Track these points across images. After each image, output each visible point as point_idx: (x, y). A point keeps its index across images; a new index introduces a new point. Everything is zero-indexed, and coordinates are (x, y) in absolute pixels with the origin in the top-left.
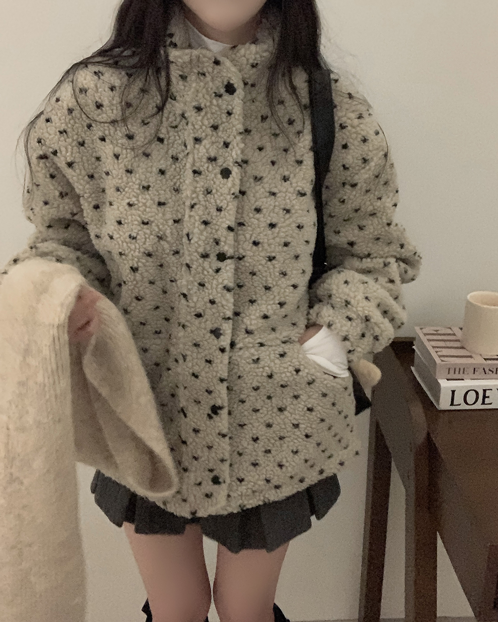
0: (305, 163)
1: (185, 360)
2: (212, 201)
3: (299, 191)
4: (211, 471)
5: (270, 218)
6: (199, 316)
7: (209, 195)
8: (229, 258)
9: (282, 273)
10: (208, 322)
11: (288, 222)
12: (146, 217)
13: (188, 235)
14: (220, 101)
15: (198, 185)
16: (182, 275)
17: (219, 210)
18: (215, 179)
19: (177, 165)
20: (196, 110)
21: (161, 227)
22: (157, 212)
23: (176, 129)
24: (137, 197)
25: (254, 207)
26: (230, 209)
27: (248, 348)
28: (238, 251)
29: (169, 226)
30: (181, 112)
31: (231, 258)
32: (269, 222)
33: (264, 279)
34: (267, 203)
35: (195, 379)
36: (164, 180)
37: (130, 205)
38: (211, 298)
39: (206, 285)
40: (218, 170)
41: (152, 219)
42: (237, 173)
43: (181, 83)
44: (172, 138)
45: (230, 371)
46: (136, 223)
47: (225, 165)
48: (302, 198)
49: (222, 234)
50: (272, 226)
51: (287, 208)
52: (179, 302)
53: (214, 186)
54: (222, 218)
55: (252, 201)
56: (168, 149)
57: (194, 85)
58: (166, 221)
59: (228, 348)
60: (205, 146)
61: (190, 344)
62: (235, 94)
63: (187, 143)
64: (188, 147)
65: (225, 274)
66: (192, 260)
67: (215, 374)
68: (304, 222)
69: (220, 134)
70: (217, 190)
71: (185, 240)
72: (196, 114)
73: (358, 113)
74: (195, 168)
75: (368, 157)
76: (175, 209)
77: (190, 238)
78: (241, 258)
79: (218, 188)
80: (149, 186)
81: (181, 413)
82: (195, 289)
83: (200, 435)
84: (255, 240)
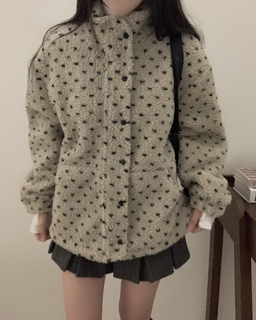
0: (167, 73)
1: (106, 177)
2: (118, 93)
3: (163, 87)
4: (118, 237)
6: (114, 153)
7: (116, 90)
9: (154, 131)
10: (118, 157)
12: (84, 102)
13: (106, 111)
14: (121, 42)
15: (111, 86)
16: (103, 133)
17: (122, 98)
18: (119, 82)
19: (100, 76)
20: (109, 47)
21: (91, 107)
22: (89, 100)
23: (99, 58)
24: (80, 92)
25: (139, 96)
26: (128, 97)
27: (137, 172)
28: (132, 119)
29: (95, 107)
30: (101, 49)
31: (129, 123)
32: (147, 104)
34: (146, 93)
35: (112, 187)
36: (93, 84)
37: (76, 97)
38: (120, 144)
39: (116, 137)
40: (121, 77)
41: (86, 103)
42: (130, 79)
43: (101, 34)
44: (97, 62)
46: (79, 106)
47: (124, 75)
48: (165, 91)
49: (124, 110)
50: (149, 105)
51: (157, 96)
52: (103, 146)
54: (123, 102)
55: (139, 93)
56: (95, 69)
57: (107, 35)
58: (94, 104)
59: (129, 170)
60: (114, 65)
61: (109, 168)
62: (128, 38)
63: (105, 64)
64: (106, 66)
65: (126, 132)
66: (108, 124)
67: (122, 183)
68: (166, 104)
69: (121, 58)
70: (120, 88)
71: (104, 114)
72: (109, 49)
73: (195, 47)
74: (109, 77)
75: (202, 70)
76: (99, 98)
77: (107, 113)
78: (134, 123)
79: (121, 86)
80: (85, 87)
81: (103, 207)
82: (111, 140)
83: (113, 217)
84: (141, 113)
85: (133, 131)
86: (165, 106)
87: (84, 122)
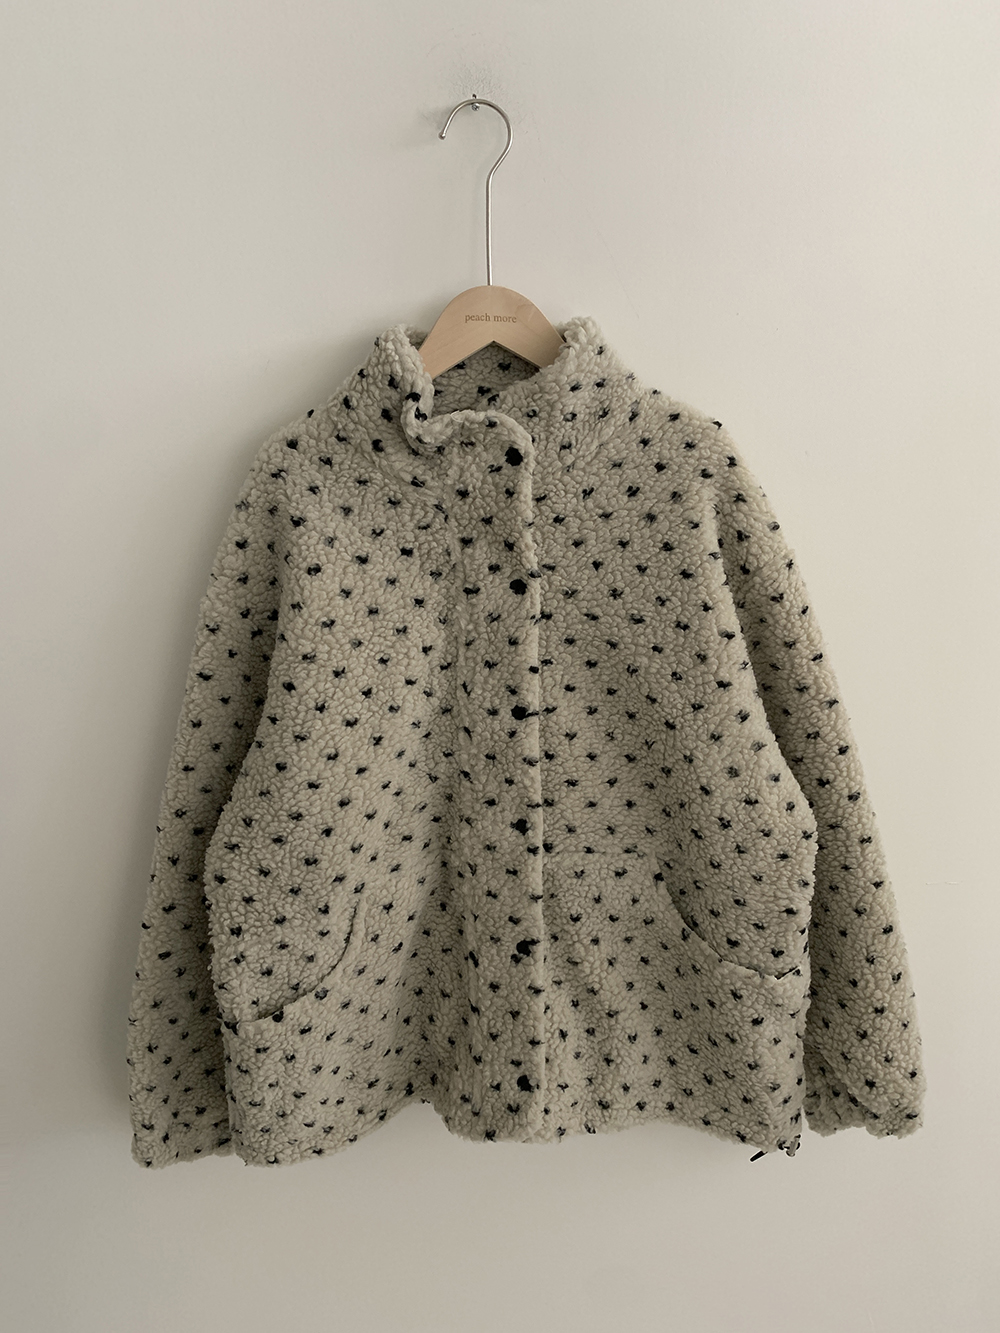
1: (474, 873)
2: (501, 630)
3: (633, 615)
4: (516, 1064)
5: (587, 653)
7: (496, 623)
8: (533, 714)
9: (609, 735)
10: (506, 812)
11: (613, 661)
14: (498, 476)
15: (476, 610)
16: (460, 745)
17: (514, 643)
18: (504, 597)
19: (441, 583)
20: (459, 497)
23: (429, 531)
25: (564, 637)
27: (570, 852)
28: (545, 701)
29: (436, 676)
31: (536, 713)
32: (586, 659)
33: (587, 742)
34: (583, 631)
35: (492, 900)
38: (508, 775)
39: (498, 757)
40: (507, 583)
47: (515, 577)
50: (591, 664)
52: (460, 784)
53: (504, 607)
55: (561, 627)
56: (423, 563)
58: (432, 670)
59: (541, 848)
60: (480, 550)
61: (480, 846)
62: (522, 464)
64: (454, 555)
66: (473, 721)
67: (523, 889)
69: (496, 529)
72: (460, 503)
74: (468, 585)
77: (469, 690)
78: (551, 711)
81: (470, 961)
82: (481, 765)
83: (501, 993)
84: (569, 683)
85: (548, 735)
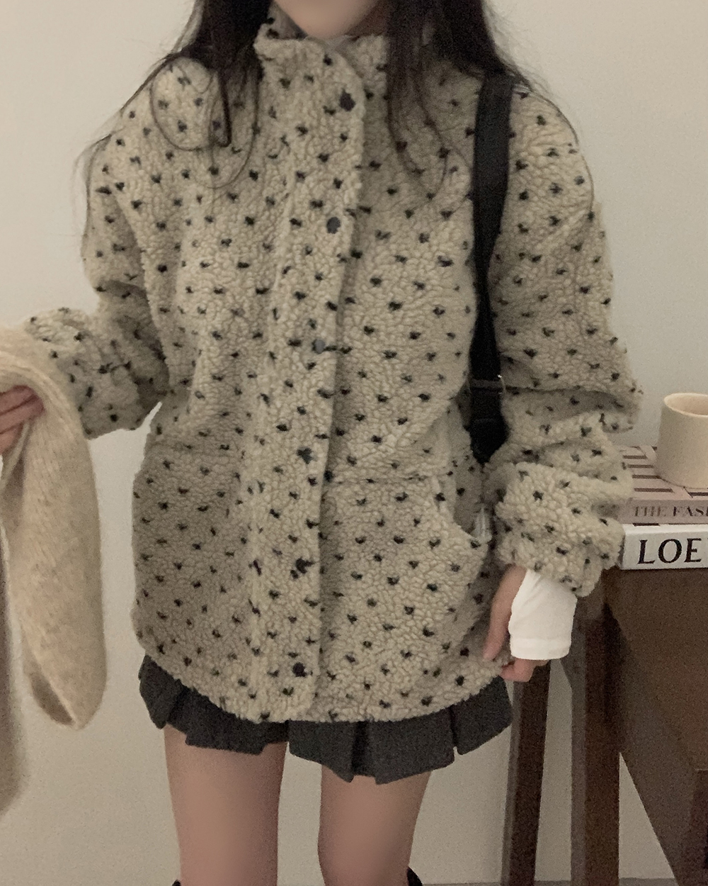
0: (455, 215)
1: (262, 490)
2: (311, 264)
3: (440, 258)
4: (293, 655)
5: (391, 295)
6: (282, 428)
7: (308, 256)
8: (328, 349)
9: (406, 379)
10: (295, 440)
11: (419, 303)
12: (221, 283)
13: (275, 311)
14: (332, 118)
15: (296, 241)
16: (263, 368)
17: (319, 278)
18: (318, 234)
19: (273, 211)
20: (299, 133)
21: (237, 297)
22: (234, 275)
23: (275, 160)
24: (213, 254)
25: (370, 277)
26: (334, 278)
27: (350, 483)
28: (342, 340)
29: (248, 297)
30: (281, 136)
31: (332, 349)
32: (389, 300)
33: (378, 383)
34: (391, 272)
35: (275, 519)
36: (251, 233)
37: (204, 265)
38: (300, 404)
39: (295, 385)
40: (323, 220)
41: (226, 286)
42: (347, 227)
43: (282, 91)
44: (269, 172)
45: (323, 513)
46: (206, 290)
47: (333, 214)
48: (443, 269)
49: (319, 312)
50: (395, 306)
51: (420, 282)
52: (258, 405)
53: (316, 243)
54: (321, 290)
55: (369, 268)
56: (263, 188)
57: (298, 94)
58: (246, 289)
59: (320, 478)
60: (308, 186)
61: (269, 467)
62: (353, 110)
63: (287, 179)
64: (288, 186)
65: (321, 373)
66: (276, 347)
67: (301, 513)
68: (445, 305)
69: (330, 166)
70: (318, 250)
71: (270, 318)
72: (298, 139)
73: (549, 147)
74: (294, 217)
75: (559, 217)
76: (261, 273)
77: (277, 315)
78: (346, 351)
79: (320, 246)
80: (230, 241)
82: (279, 390)
83: (279, 601)
84: (369, 325)
85: (342, 372)
86: (443, 312)
87: (216, 335)
